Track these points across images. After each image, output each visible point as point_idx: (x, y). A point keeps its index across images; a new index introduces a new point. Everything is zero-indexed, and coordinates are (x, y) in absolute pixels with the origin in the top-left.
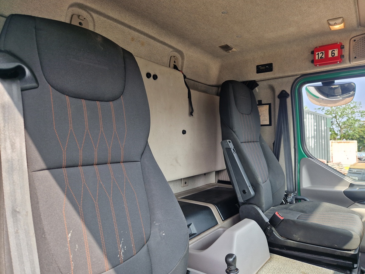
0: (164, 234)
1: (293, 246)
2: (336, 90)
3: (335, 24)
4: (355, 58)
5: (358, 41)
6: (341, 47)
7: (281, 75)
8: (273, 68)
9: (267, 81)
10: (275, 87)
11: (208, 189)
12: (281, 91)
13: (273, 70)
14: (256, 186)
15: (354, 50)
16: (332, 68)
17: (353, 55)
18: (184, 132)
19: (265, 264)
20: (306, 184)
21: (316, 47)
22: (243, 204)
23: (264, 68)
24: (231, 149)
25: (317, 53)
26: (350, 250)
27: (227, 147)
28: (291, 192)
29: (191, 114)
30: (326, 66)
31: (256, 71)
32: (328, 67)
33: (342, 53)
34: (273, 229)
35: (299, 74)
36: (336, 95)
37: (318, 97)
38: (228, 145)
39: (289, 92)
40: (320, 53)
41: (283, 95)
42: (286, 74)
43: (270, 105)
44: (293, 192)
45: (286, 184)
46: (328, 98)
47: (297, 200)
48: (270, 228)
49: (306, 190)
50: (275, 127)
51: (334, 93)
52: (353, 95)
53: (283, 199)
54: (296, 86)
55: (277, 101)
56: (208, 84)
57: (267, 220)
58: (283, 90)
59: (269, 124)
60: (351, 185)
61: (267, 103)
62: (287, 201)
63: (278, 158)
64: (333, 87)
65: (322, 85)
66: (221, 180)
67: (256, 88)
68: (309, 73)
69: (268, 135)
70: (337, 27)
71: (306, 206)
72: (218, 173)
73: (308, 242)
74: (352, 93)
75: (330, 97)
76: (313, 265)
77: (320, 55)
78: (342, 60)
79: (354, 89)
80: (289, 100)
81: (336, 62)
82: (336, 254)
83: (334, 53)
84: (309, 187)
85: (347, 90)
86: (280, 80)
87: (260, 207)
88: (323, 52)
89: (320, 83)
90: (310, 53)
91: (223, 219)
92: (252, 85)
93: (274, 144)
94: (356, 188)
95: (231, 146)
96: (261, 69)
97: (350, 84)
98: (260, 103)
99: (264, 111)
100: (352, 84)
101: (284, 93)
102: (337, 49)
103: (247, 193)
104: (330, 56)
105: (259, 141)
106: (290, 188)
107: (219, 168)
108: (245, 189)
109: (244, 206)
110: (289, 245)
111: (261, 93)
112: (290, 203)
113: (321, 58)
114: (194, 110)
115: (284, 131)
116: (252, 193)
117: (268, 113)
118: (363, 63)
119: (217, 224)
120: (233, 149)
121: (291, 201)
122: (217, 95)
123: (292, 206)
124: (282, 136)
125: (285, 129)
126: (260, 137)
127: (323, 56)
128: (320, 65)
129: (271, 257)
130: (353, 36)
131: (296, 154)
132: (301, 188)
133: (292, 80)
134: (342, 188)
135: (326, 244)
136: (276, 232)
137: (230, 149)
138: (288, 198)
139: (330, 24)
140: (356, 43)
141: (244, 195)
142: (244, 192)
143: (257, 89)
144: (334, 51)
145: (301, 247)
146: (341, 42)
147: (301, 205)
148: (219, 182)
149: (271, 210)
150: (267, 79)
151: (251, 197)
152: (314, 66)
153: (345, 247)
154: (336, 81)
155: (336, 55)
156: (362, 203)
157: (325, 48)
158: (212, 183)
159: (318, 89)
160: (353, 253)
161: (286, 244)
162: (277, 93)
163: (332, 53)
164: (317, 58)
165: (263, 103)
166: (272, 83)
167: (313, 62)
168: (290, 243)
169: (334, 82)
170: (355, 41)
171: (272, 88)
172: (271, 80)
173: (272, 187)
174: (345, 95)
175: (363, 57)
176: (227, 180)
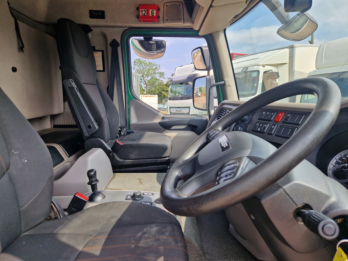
0: (26, 161)
1: (129, 163)
2: (152, 45)
4: (167, 20)
5: (169, 6)
6: (158, 9)
7: (112, 24)
8: (105, 16)
9: (99, 28)
10: (107, 35)
12: (112, 39)
13: (105, 18)
14: (99, 121)
15: (166, 14)
16: (152, 25)
17: (165, 18)
18: (14, 70)
19: (111, 180)
20: (134, 120)
21: (140, 5)
22: (88, 138)
23: (96, 14)
24: (75, 88)
25: (141, 10)
26: (166, 157)
27: (70, 86)
28: (124, 127)
29: (21, 48)
30: (148, 22)
31: (89, 15)
32: (149, 24)
33: (158, 15)
34: (115, 154)
35: (127, 26)
36: (153, 50)
37: (140, 50)
38: (71, 84)
39: (119, 41)
40: (144, 11)
41: (114, 44)
42: (117, 24)
43: (103, 51)
44: (126, 127)
45: (120, 121)
46: (147, 52)
47: (128, 133)
48: (112, 154)
49: (134, 125)
50: (108, 72)
51: (151, 48)
52: (164, 51)
53: (118, 134)
54: (124, 37)
55: (110, 49)
57: (109, 148)
58: (114, 38)
59: (102, 70)
60: (163, 118)
61: (100, 50)
62: (121, 135)
63: (112, 99)
64: (151, 42)
65: (143, 40)
66: (57, 124)
67: (89, 33)
68: (134, 27)
69: (103, 78)
71: (135, 136)
72: (53, 117)
73: (140, 158)
74: (163, 49)
75: (149, 51)
76: (143, 173)
77: (144, 12)
78: (158, 20)
79: (164, 47)
80: (119, 49)
81: (155, 21)
82: (158, 161)
83: (153, 13)
84: (136, 122)
85: (160, 46)
86: (111, 28)
87: (104, 139)
88: (146, 10)
89: (142, 38)
90: (136, 9)
91: (68, 156)
92: (87, 29)
93: (108, 88)
94: (166, 120)
95: (74, 85)
96: (94, 14)
97: (161, 41)
98: (94, 49)
99: (98, 56)
100: (163, 42)
101: (115, 41)
102: (155, 10)
103: (92, 128)
104: (150, 15)
105: (96, 84)
106: (123, 124)
107: (56, 111)
108: (90, 124)
109: (89, 140)
110: (127, 163)
111: (94, 38)
112: (123, 136)
113: (144, 14)
114: (24, 45)
115: (117, 77)
116: (97, 127)
117: (102, 60)
118: (172, 25)
119: (63, 160)
120: (76, 89)
121: (124, 134)
122: (47, 33)
123: (125, 138)
124: (115, 80)
125: (118, 74)
126: (97, 81)
127: (146, 14)
128: (143, 21)
129: (114, 176)
130: (166, 2)
131: (126, 97)
132: (130, 124)
133: (121, 30)
134: (157, 121)
135: (152, 156)
136: (117, 156)
137: (73, 88)
138: (121, 132)
140: (168, 8)
141: (89, 130)
142: (89, 127)
143: (90, 35)
144: (153, 11)
145: (136, 163)
146: (158, 4)
147: (131, 135)
148: (55, 126)
149: (110, 142)
150: (100, 26)
151: (96, 130)
152: (139, 21)
153: (164, 156)
154: (154, 38)
155: (155, 15)
156: (169, 129)
157: (147, 7)
158: (47, 128)
159: (140, 42)
160: (168, 159)
161: (125, 164)
162: (109, 41)
163: (152, 13)
164: (141, 15)
165: (96, 49)
166: (105, 30)
167: (138, 17)
168: (128, 162)
169: (152, 38)
170: (167, 6)
171: (104, 36)
172: (104, 28)
173: (109, 124)
174: (159, 51)
175: (172, 21)
176: (64, 124)
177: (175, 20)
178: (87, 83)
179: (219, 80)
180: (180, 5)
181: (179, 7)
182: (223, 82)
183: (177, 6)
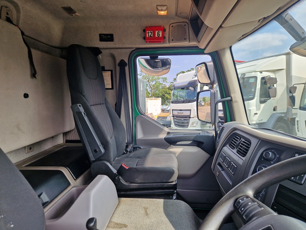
0: (12, 226)
1: (135, 187)
2: (158, 63)
3: (162, 10)
4: (173, 40)
5: (174, 27)
6: (164, 30)
7: (121, 46)
8: (114, 38)
9: (109, 50)
10: (116, 56)
11: (56, 150)
12: (120, 60)
13: (114, 40)
14: (105, 144)
15: (172, 34)
16: (158, 46)
17: (171, 38)
18: (26, 96)
19: (116, 209)
20: (140, 135)
21: (147, 27)
22: (94, 161)
23: (106, 37)
24: (82, 113)
25: (147, 32)
26: (173, 182)
27: (77, 111)
28: (130, 144)
29: (34, 75)
30: (154, 43)
31: (99, 39)
32: (155, 44)
33: (164, 35)
34: (120, 178)
35: (134, 47)
36: (158, 67)
37: (146, 68)
38: (79, 109)
39: (127, 61)
40: (150, 32)
41: (122, 64)
42: (125, 46)
43: (111, 71)
44: (132, 143)
45: (126, 137)
46: (153, 69)
47: (135, 149)
48: (118, 178)
49: (141, 140)
50: (116, 90)
51: (157, 66)
52: (169, 68)
53: (125, 150)
54: (132, 57)
55: (118, 68)
56: (51, 44)
57: (115, 171)
58: (122, 59)
59: (111, 88)
60: (168, 133)
61: (109, 69)
62: (127, 151)
63: (120, 117)
64: (157, 60)
65: (150, 58)
66: (69, 140)
67: (100, 55)
68: (141, 47)
69: (111, 97)
70: (162, 13)
71: (141, 152)
72: (65, 134)
73: (146, 182)
74: (168, 66)
75: (155, 69)
76: (149, 199)
77: (150, 34)
78: (164, 40)
79: (170, 64)
80: (127, 68)
81: (160, 42)
82: (165, 186)
83: (159, 34)
84: (142, 137)
85: (166, 64)
86: (119, 50)
87: (109, 162)
88: (152, 32)
89: (149, 57)
90: (142, 31)
91: (75, 178)
92: (96, 51)
93: (116, 105)
94: (171, 135)
95: (82, 109)
96: (103, 37)
97: (167, 59)
98: (103, 69)
99: (107, 76)
100: (168, 60)
101: (123, 62)
102: (161, 31)
103: (98, 152)
104: (156, 36)
105: (104, 103)
106: (130, 140)
107: (67, 129)
108: (96, 149)
109: (95, 163)
110: (132, 187)
111: (104, 59)
112: (130, 152)
113: (150, 36)
114: (37, 72)
115: (124, 95)
116: (103, 151)
117: (111, 79)
118: (177, 45)
119: (69, 184)
120: (84, 113)
121: (131, 150)
122: (62, 57)
123: (132, 154)
124: (123, 98)
125: (125, 92)
126: (105, 99)
127: (152, 35)
128: (149, 42)
129: (119, 202)
130: (171, 23)
131: (133, 113)
132: (137, 139)
133: (129, 51)
134: (163, 136)
135: (158, 181)
136: (123, 179)
138: (128, 148)
139: (158, 9)
140: (173, 28)
141: (95, 154)
142: (95, 151)
143: (100, 56)
144: (159, 32)
145: (141, 187)
146: (164, 26)
147: (138, 152)
148: (67, 141)
149: (116, 161)
150: (109, 48)
151: (102, 155)
152: (145, 42)
153: (170, 181)
154: (159, 57)
155: (161, 36)
156: (175, 144)
157: (153, 28)
158: (60, 143)
159: (147, 61)
160: (174, 183)
161: (130, 188)
162: (118, 61)
163: (158, 34)
164: (147, 36)
165: (106, 69)
166: (113, 52)
167: (145, 38)
168: (134, 185)
169: (157, 57)
170: (173, 26)
171: (113, 57)
172: (112, 50)
173: (116, 141)
174: (164, 68)
175: (177, 41)
176: (75, 139)
177: (180, 40)
178: (95, 104)
179: (225, 96)
180: (185, 25)
181: (184, 27)
182: (229, 98)
183: (183, 26)
